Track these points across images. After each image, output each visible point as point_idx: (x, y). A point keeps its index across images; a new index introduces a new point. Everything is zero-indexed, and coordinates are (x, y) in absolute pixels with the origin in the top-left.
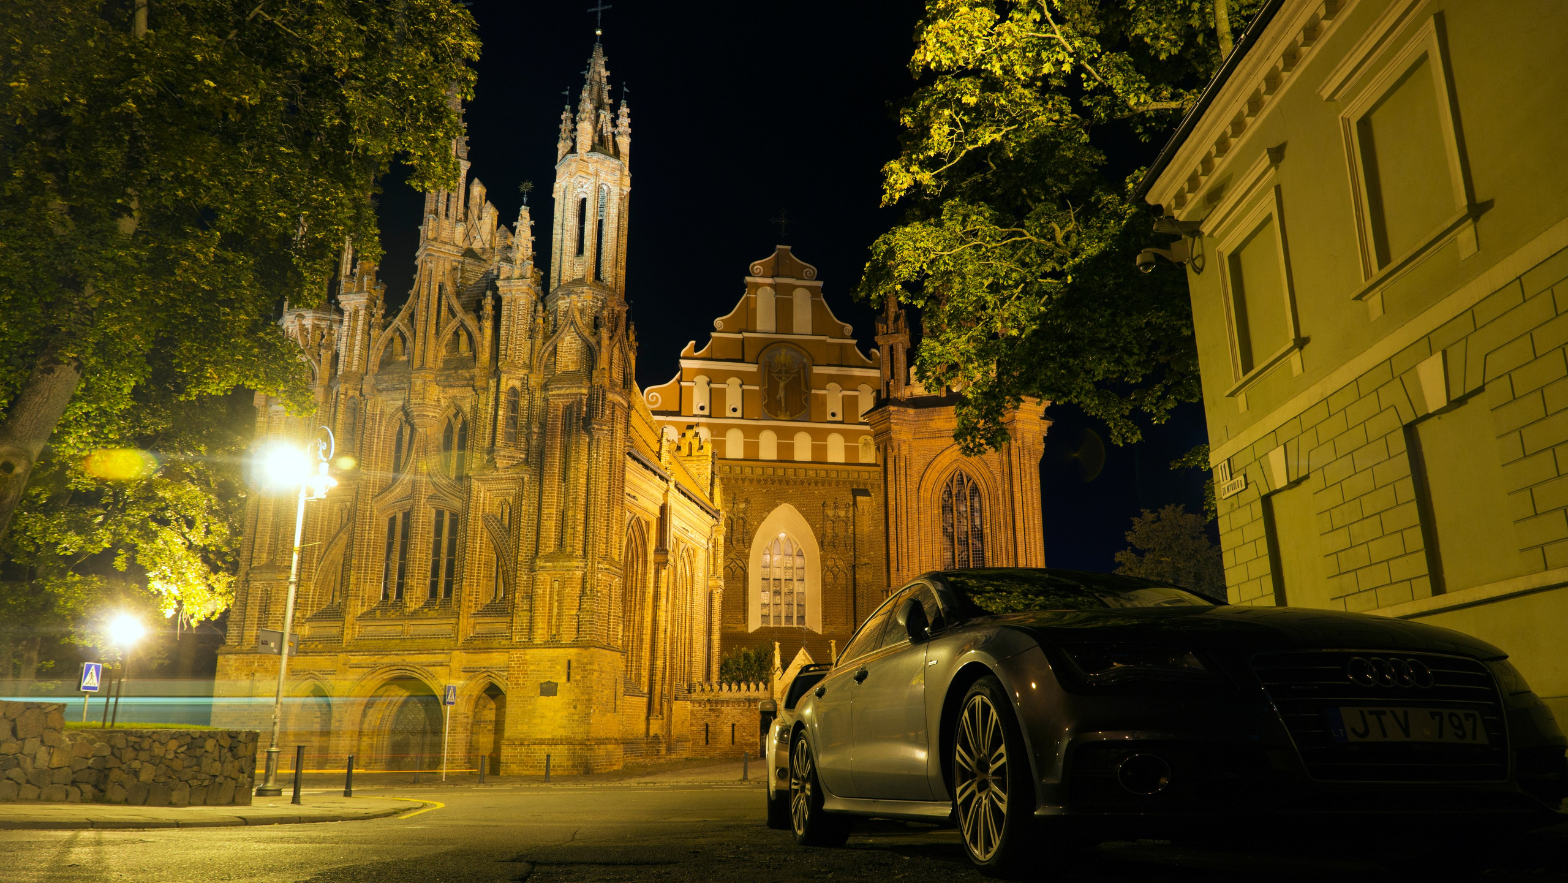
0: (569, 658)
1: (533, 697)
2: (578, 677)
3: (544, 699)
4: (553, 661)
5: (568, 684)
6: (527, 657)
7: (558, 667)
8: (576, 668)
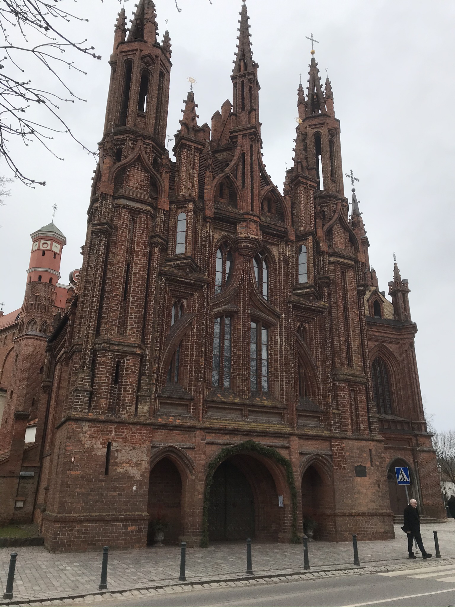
0: (370, 448)
1: (351, 477)
2: (378, 463)
3: (358, 479)
4: (361, 449)
5: (372, 468)
6: (344, 445)
7: (365, 455)
8: (375, 456)
